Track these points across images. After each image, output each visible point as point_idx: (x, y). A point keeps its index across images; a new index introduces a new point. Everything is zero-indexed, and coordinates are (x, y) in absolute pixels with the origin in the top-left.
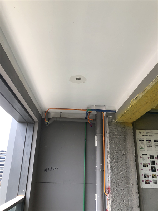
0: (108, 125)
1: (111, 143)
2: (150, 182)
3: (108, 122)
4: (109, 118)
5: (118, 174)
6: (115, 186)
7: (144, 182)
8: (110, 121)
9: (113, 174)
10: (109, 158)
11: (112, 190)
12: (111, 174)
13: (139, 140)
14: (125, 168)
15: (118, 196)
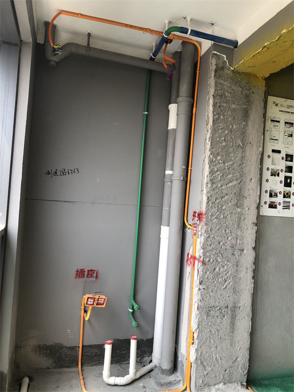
0: (213, 75)
1: (217, 119)
2: (278, 205)
3: (213, 67)
4: (219, 59)
5: (223, 187)
6: (215, 210)
7: (268, 205)
8: (219, 66)
9: (214, 186)
10: (208, 153)
11: (207, 218)
12: (209, 185)
13: (272, 121)
14: (239, 176)
15: (218, 229)
